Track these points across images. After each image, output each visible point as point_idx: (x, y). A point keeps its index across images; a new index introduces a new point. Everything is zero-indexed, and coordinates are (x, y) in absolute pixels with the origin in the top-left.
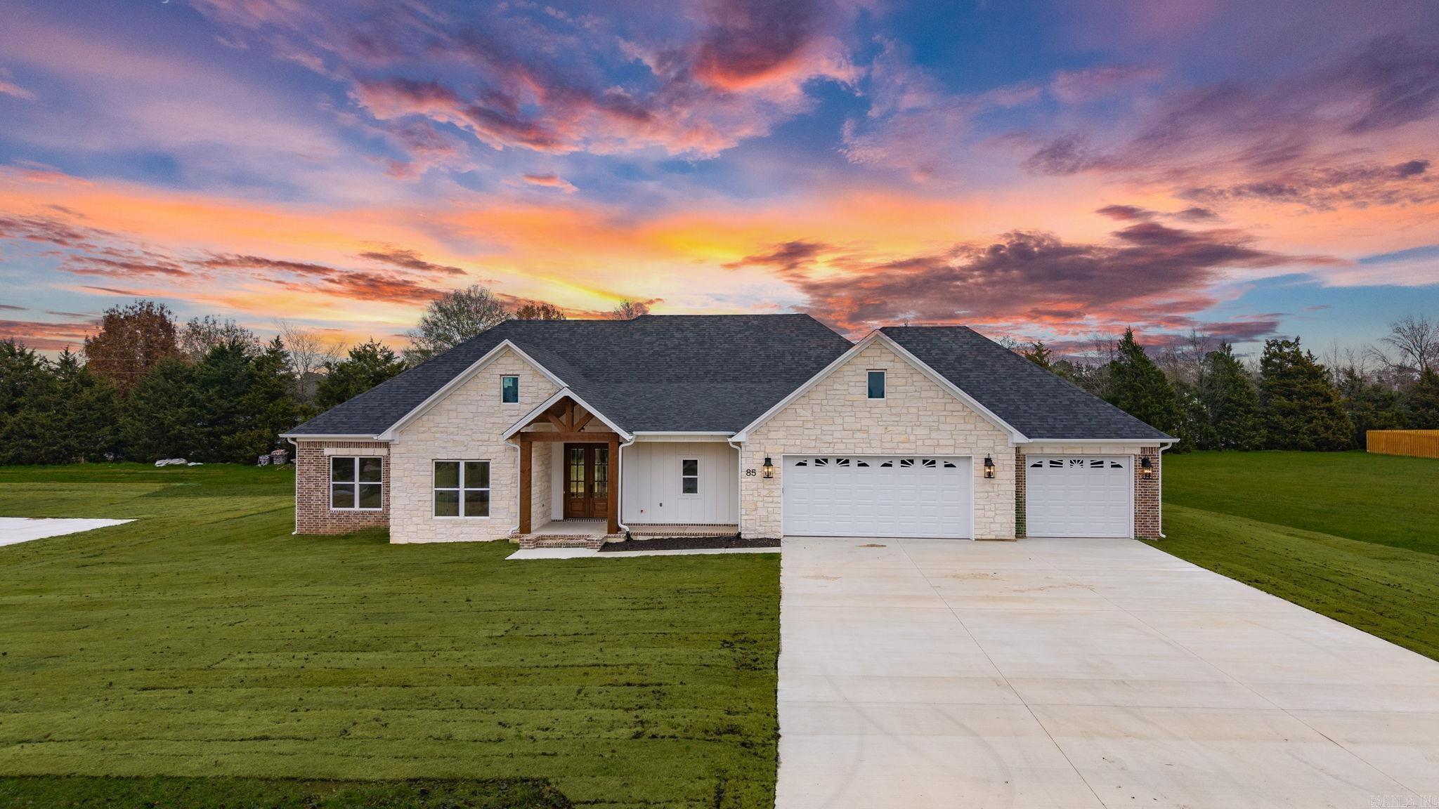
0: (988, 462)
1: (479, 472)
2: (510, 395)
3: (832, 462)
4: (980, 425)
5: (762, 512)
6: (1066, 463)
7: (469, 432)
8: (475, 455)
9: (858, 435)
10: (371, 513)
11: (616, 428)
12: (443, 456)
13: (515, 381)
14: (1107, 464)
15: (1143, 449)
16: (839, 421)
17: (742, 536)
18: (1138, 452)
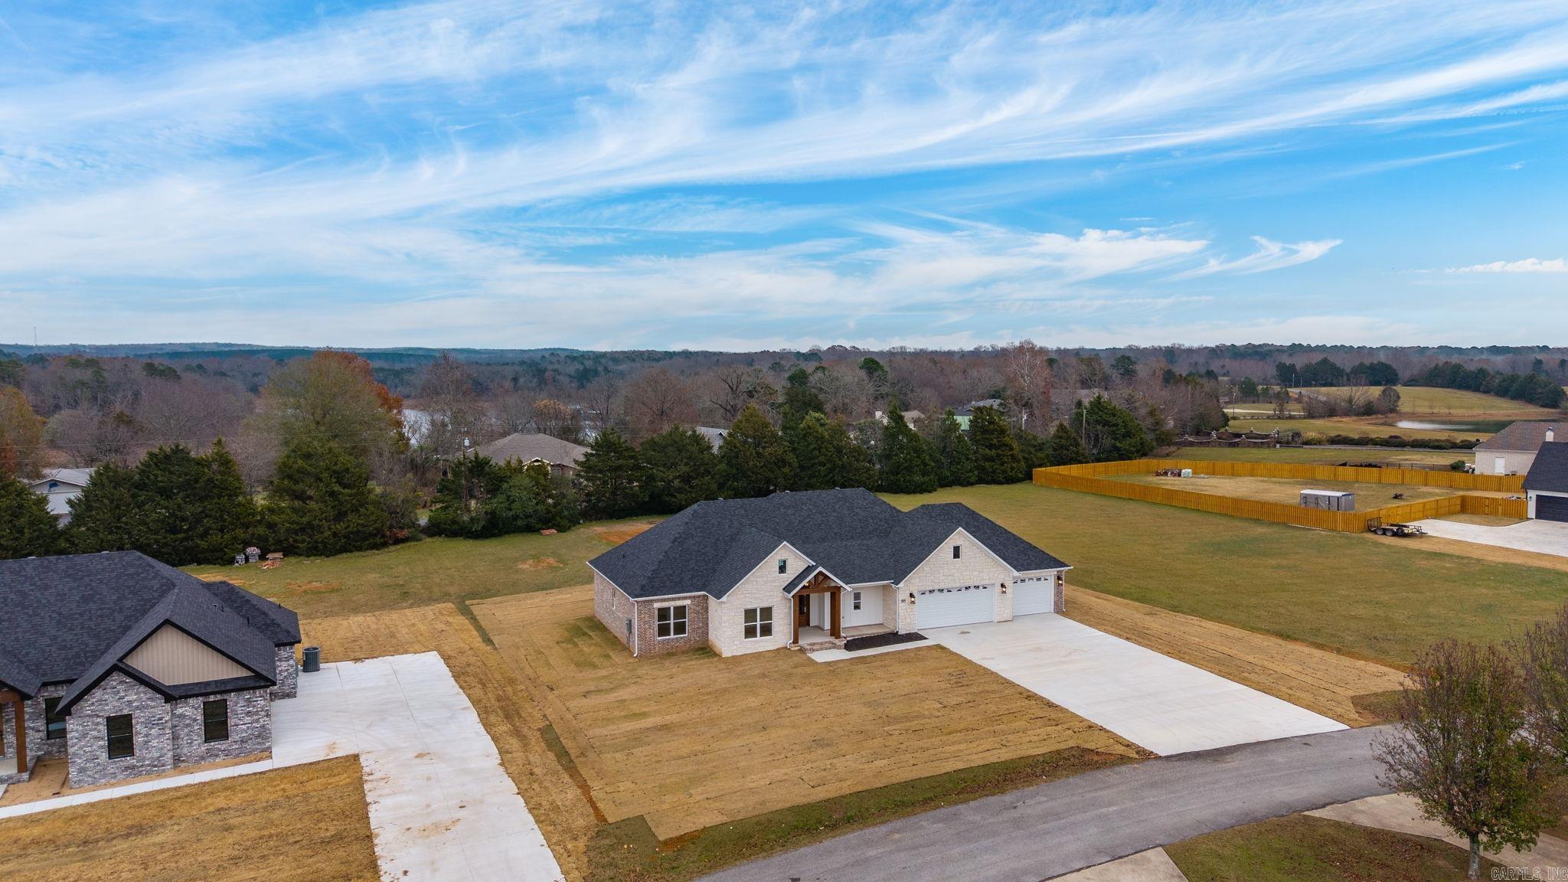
0: (1003, 586)
1: (767, 612)
2: (782, 569)
3: (936, 591)
4: (1000, 568)
5: (908, 620)
6: (1027, 580)
7: (763, 592)
8: (765, 605)
9: (950, 578)
10: (681, 638)
11: (841, 583)
12: (750, 607)
13: (785, 562)
14: (1043, 579)
15: (1058, 572)
16: (941, 571)
17: (899, 633)
18: (1056, 573)
